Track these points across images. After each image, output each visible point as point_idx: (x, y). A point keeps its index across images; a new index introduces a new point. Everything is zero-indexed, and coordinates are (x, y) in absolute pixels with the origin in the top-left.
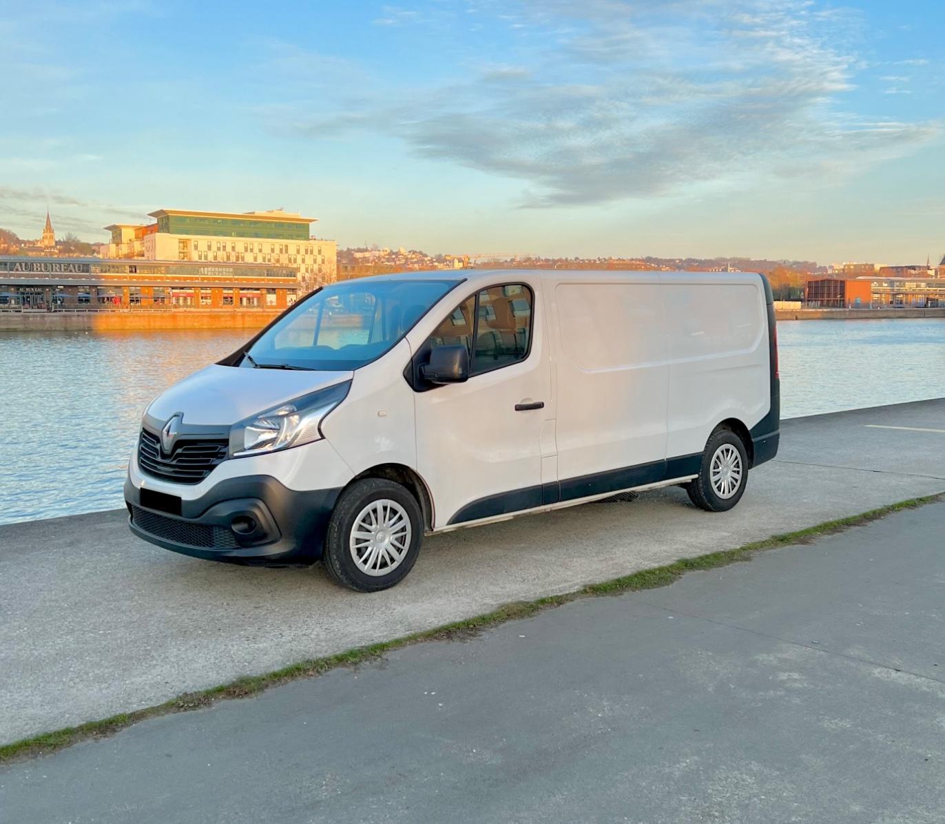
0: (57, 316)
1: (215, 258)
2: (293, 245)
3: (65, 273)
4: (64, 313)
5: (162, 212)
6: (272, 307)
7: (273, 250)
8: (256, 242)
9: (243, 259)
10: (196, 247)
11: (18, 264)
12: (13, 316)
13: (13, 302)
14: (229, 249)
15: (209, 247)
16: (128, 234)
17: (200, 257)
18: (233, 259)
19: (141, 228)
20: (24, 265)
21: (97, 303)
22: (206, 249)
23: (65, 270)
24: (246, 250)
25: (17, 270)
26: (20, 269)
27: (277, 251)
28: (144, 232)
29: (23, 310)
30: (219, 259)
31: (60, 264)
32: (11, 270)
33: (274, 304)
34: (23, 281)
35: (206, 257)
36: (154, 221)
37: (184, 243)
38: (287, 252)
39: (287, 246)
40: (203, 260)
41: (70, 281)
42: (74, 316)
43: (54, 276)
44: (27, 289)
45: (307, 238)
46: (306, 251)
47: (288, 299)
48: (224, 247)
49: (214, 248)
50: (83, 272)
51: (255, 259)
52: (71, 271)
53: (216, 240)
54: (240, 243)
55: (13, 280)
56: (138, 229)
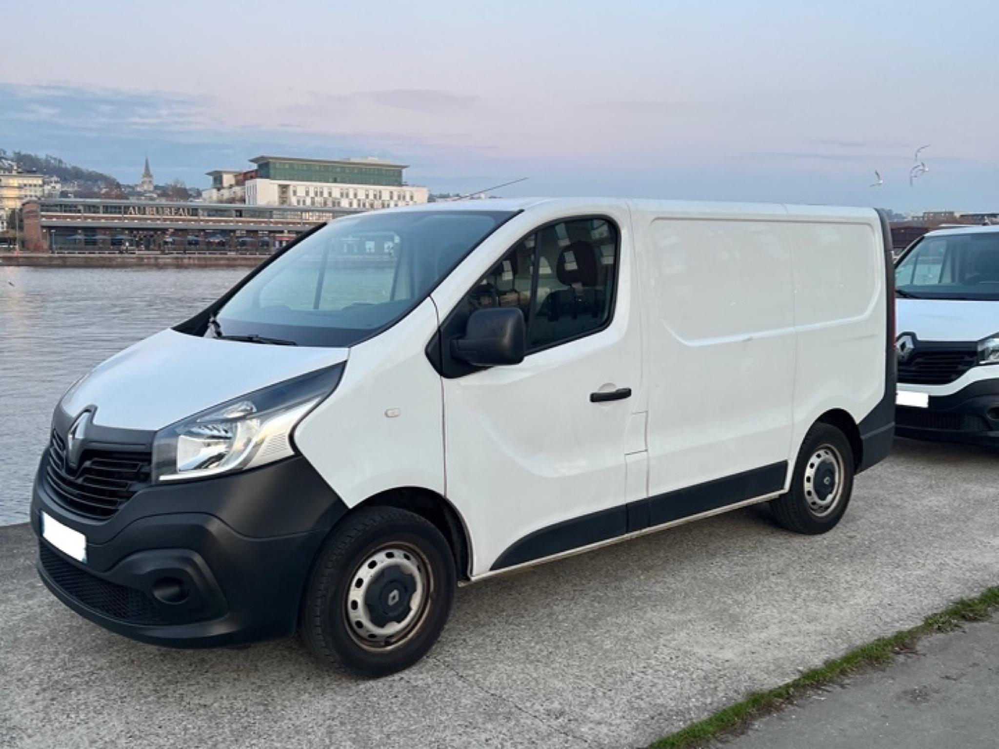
0: (168, 258)
1: (313, 203)
2: (386, 191)
3: (176, 217)
4: (175, 255)
5: (262, 158)
6: (370, 254)
7: (367, 196)
8: (351, 188)
9: (339, 203)
10: (295, 193)
11: (131, 208)
12: (127, 258)
13: (127, 244)
14: (326, 195)
15: (307, 193)
16: (228, 180)
17: (298, 202)
18: (330, 204)
19: (240, 174)
20: (137, 209)
21: (204, 247)
22: (304, 194)
23: (176, 214)
24: (342, 195)
25: (131, 213)
26: (133, 212)
27: (371, 197)
28: (243, 178)
29: (137, 252)
30: (317, 205)
31: (170, 208)
32: (125, 213)
33: (373, 251)
34: (136, 224)
35: (304, 202)
36: (255, 167)
37: (284, 189)
38: (380, 197)
39: (380, 192)
40: (301, 205)
41: (180, 225)
42: (185, 258)
43: (165, 220)
44: (141, 232)
45: (400, 184)
46: (399, 198)
47: (386, 246)
48: (322, 193)
49: (312, 194)
50: (192, 215)
51: (351, 204)
52: (181, 215)
53: (313, 186)
54: (336, 189)
55: (127, 223)
56: (237, 175)
